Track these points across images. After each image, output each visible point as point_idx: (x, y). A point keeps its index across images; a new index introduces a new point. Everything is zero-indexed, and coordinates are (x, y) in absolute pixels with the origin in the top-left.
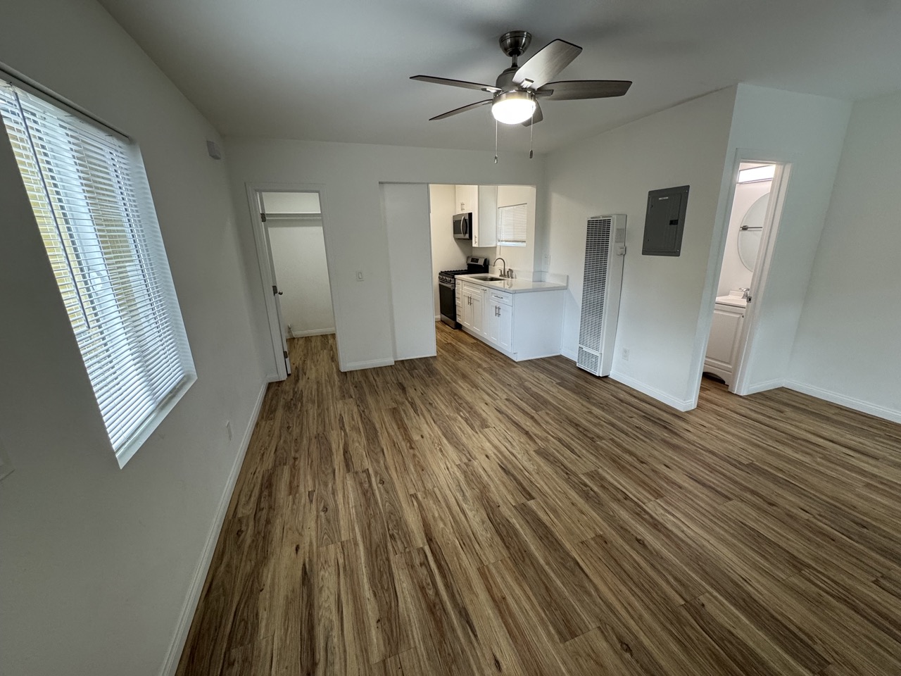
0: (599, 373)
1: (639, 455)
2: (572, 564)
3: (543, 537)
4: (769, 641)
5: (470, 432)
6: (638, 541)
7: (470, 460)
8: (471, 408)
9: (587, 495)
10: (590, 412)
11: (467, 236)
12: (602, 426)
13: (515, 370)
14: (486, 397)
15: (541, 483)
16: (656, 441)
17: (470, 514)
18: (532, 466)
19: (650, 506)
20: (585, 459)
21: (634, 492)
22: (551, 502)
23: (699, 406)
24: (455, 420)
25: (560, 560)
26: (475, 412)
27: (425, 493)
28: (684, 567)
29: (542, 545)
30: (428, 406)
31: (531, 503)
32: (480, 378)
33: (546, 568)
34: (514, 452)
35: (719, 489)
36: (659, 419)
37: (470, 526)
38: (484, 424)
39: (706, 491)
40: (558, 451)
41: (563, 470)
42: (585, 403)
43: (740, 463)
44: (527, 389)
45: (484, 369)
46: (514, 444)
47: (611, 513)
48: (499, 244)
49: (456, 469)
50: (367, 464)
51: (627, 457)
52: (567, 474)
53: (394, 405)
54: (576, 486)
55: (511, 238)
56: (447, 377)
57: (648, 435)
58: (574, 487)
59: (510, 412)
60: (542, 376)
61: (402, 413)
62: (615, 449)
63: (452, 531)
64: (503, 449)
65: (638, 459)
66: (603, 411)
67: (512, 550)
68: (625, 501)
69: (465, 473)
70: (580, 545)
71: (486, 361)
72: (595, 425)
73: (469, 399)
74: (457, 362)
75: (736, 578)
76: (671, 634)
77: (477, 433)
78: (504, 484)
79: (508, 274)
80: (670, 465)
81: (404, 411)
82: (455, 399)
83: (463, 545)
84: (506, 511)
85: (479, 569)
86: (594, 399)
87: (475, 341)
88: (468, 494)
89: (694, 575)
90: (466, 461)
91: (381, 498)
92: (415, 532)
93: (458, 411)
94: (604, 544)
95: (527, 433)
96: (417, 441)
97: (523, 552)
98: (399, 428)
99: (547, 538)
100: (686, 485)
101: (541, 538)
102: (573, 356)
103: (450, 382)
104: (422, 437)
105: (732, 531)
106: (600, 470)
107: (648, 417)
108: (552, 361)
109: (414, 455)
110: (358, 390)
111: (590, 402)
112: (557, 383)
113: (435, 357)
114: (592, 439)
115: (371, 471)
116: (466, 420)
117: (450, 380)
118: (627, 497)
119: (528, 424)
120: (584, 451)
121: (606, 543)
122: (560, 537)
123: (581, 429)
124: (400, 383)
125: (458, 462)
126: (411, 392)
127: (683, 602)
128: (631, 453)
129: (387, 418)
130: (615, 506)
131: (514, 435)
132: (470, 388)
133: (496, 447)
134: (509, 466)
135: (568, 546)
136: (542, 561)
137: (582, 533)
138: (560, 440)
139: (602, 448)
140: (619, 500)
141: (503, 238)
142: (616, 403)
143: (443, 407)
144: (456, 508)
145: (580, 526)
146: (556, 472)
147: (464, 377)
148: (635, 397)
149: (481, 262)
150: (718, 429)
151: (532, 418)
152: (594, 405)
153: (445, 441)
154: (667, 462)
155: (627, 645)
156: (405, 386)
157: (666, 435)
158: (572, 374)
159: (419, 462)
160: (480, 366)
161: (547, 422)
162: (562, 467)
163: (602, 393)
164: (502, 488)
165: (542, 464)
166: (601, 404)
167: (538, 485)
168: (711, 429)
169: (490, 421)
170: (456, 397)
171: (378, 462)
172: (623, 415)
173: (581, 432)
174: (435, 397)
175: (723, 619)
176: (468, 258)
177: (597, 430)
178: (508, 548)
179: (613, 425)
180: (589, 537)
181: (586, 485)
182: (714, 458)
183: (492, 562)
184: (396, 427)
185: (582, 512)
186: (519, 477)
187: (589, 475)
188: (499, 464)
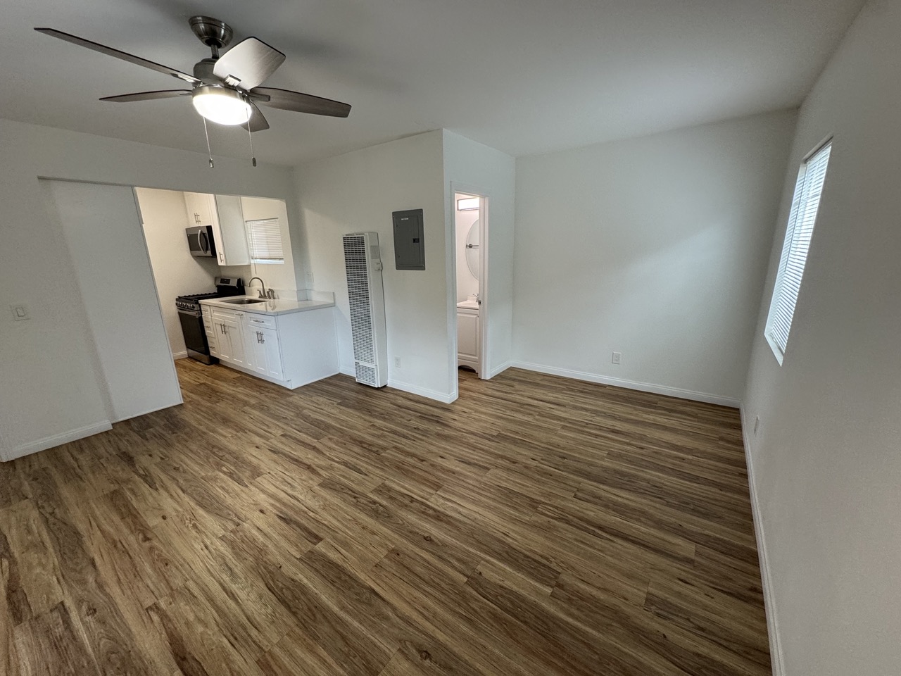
0: (378, 384)
1: (419, 454)
2: (368, 595)
3: (335, 580)
4: (525, 578)
5: (237, 489)
6: (425, 538)
7: (238, 525)
8: (237, 458)
9: (377, 512)
10: (373, 425)
11: (209, 253)
12: (385, 436)
13: (291, 399)
14: (257, 440)
15: (328, 519)
16: (432, 437)
17: (242, 595)
18: (317, 503)
19: (432, 500)
20: (371, 476)
21: (419, 492)
22: (340, 535)
23: (460, 396)
24: (215, 479)
25: (355, 597)
26: (244, 462)
27: (172, 596)
28: (464, 546)
29: (335, 589)
30: (174, 473)
31: (320, 547)
32: (247, 418)
33: (342, 614)
34: (295, 494)
35: (481, 464)
36: (433, 416)
37: (243, 610)
38: (256, 472)
39: (472, 469)
40: (344, 477)
41: (350, 495)
42: (367, 418)
43: (492, 436)
44: (306, 418)
45: (253, 407)
46: (295, 484)
47: (400, 522)
48: (252, 261)
49: (218, 543)
50: (61, 594)
51: (409, 460)
52: (355, 497)
53: (113, 487)
54: (366, 507)
55: (266, 255)
56: (201, 427)
57: (425, 433)
58: (363, 510)
59: (287, 449)
60: (321, 399)
61: (128, 494)
62: (399, 456)
63: (216, 629)
64: (283, 495)
65: (419, 459)
66: (385, 421)
67: (300, 614)
68: (412, 505)
69: (232, 544)
70: (374, 569)
71: (254, 397)
72: (378, 437)
73: (233, 447)
74: (214, 406)
75: (499, 535)
76: (461, 616)
77: (246, 486)
78: (285, 536)
79: (268, 295)
80: (443, 454)
81: (132, 491)
82: (214, 453)
83: (234, 639)
84: (290, 570)
85: (258, 662)
86: (376, 411)
87: (239, 375)
88: (238, 569)
89: (471, 550)
90: (234, 527)
91: (91, 637)
92: (157, 660)
93: (219, 466)
94: (397, 558)
95: (309, 467)
96: (156, 526)
97: (314, 609)
98: (123, 518)
99: (340, 578)
100: (458, 469)
101: (333, 582)
102: (351, 372)
103: (204, 433)
104: (164, 518)
105: (493, 496)
106: (387, 482)
107: (424, 417)
108: (331, 381)
109: (151, 549)
110: (41, 483)
111: (371, 416)
112: (338, 404)
113: (182, 405)
114: (377, 452)
115: (69, 603)
116: (231, 475)
117: (205, 430)
118: (412, 500)
119: (309, 456)
120: (370, 468)
121: (398, 554)
122: (353, 571)
123: (365, 446)
124: (124, 453)
125: (221, 533)
126: (143, 461)
127: (465, 579)
128: (413, 455)
129: (101, 510)
130: (403, 513)
131: (293, 475)
132: (235, 432)
133: (272, 496)
134: (290, 513)
135: (362, 576)
136: (336, 609)
137: (375, 555)
138: (345, 464)
139: (387, 459)
140: (406, 506)
141: (256, 254)
142: (395, 410)
143: (196, 468)
144: (220, 595)
145: (372, 548)
146: (344, 500)
147: (226, 421)
148: (411, 400)
149: (234, 283)
150: (475, 412)
151: (314, 448)
152: (376, 417)
153: (201, 512)
154: (442, 454)
155: (426, 652)
156: (133, 454)
157: (438, 428)
158: (353, 391)
159: (159, 556)
160: (246, 403)
161: (330, 448)
162: (350, 492)
163: (383, 404)
164: (284, 544)
165: (328, 497)
166: (382, 414)
167: (326, 523)
168: (471, 413)
169: (263, 466)
170: (215, 450)
171: (83, 582)
172: (402, 420)
173: (365, 448)
174: (183, 457)
175: (494, 578)
176: (216, 279)
177: (380, 442)
178: (294, 614)
179: (394, 432)
180: (382, 557)
181: (374, 502)
182: (475, 437)
183: (275, 642)
184: (116, 519)
185: (373, 533)
186: (304, 522)
187: (377, 491)
188: (278, 515)
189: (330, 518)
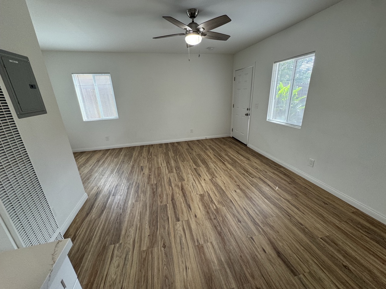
31: (195, 167)
34: (193, 181)
38: (202, 196)
46: (191, 184)
64: (197, 182)
69: (214, 175)
77: (207, 192)
88: (213, 170)
90: (213, 179)
125: (217, 178)
131: (189, 189)
133: (200, 183)
134: (197, 176)
164: (202, 170)
165: (185, 176)
188: (201, 177)
189: (189, 171)
